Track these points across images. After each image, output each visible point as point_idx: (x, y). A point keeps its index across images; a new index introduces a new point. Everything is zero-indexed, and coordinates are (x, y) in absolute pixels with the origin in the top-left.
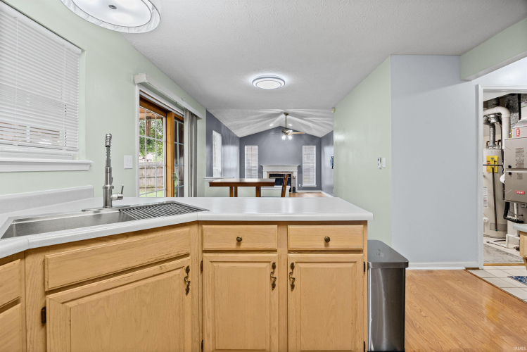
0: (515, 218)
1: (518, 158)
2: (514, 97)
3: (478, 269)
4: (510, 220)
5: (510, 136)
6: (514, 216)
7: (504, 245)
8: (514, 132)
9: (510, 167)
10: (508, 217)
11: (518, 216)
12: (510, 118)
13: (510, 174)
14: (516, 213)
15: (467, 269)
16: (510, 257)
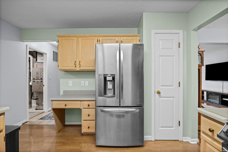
0: (35, 98)
1: (37, 76)
2: (35, 52)
3: (27, 122)
4: (33, 99)
5: (33, 67)
6: (34, 97)
7: (31, 110)
8: (35, 66)
9: (34, 79)
10: (33, 98)
11: (36, 97)
12: (33, 60)
13: (34, 81)
14: (35, 96)
15: (23, 124)
16: (35, 113)
